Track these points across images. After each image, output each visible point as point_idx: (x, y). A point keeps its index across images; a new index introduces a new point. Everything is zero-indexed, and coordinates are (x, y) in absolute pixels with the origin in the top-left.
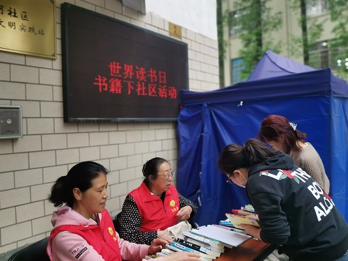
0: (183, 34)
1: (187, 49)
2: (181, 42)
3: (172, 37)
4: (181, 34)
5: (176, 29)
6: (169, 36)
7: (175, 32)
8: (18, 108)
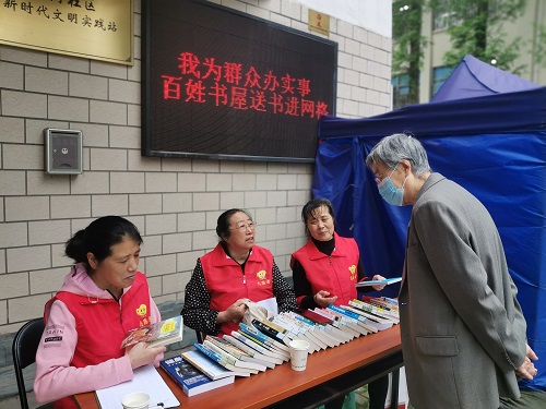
0: (332, 28)
1: (337, 50)
2: (327, 41)
3: (314, 33)
4: (328, 26)
5: (320, 19)
6: (308, 32)
7: (319, 24)
8: (77, 134)
